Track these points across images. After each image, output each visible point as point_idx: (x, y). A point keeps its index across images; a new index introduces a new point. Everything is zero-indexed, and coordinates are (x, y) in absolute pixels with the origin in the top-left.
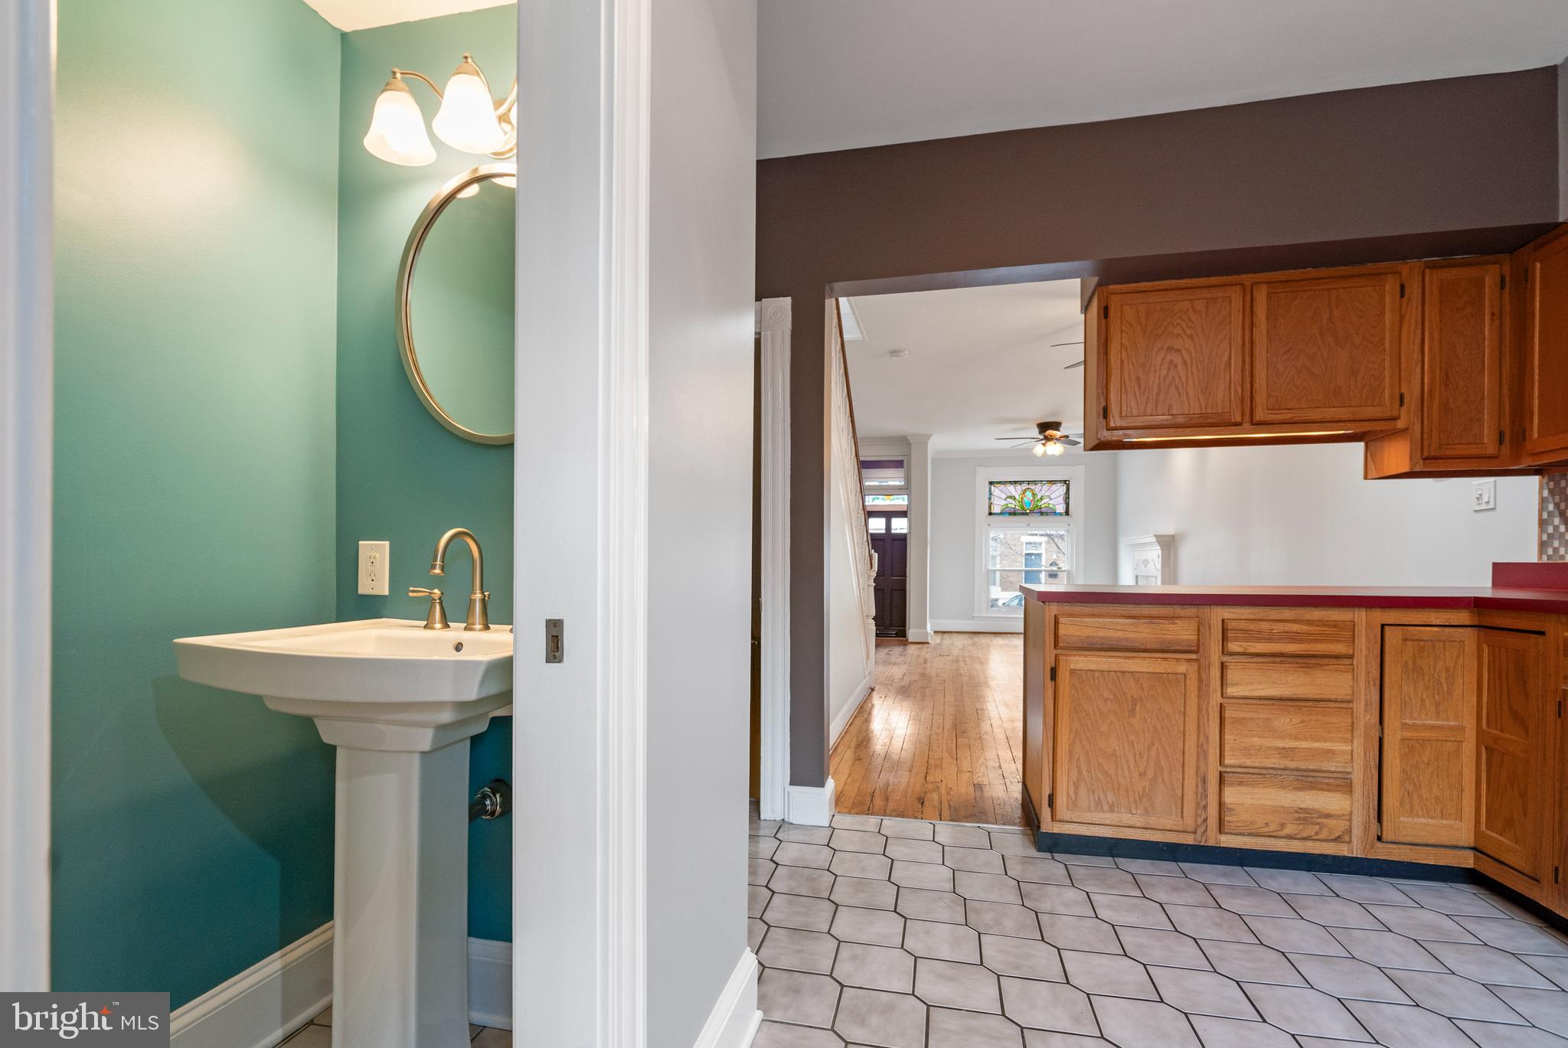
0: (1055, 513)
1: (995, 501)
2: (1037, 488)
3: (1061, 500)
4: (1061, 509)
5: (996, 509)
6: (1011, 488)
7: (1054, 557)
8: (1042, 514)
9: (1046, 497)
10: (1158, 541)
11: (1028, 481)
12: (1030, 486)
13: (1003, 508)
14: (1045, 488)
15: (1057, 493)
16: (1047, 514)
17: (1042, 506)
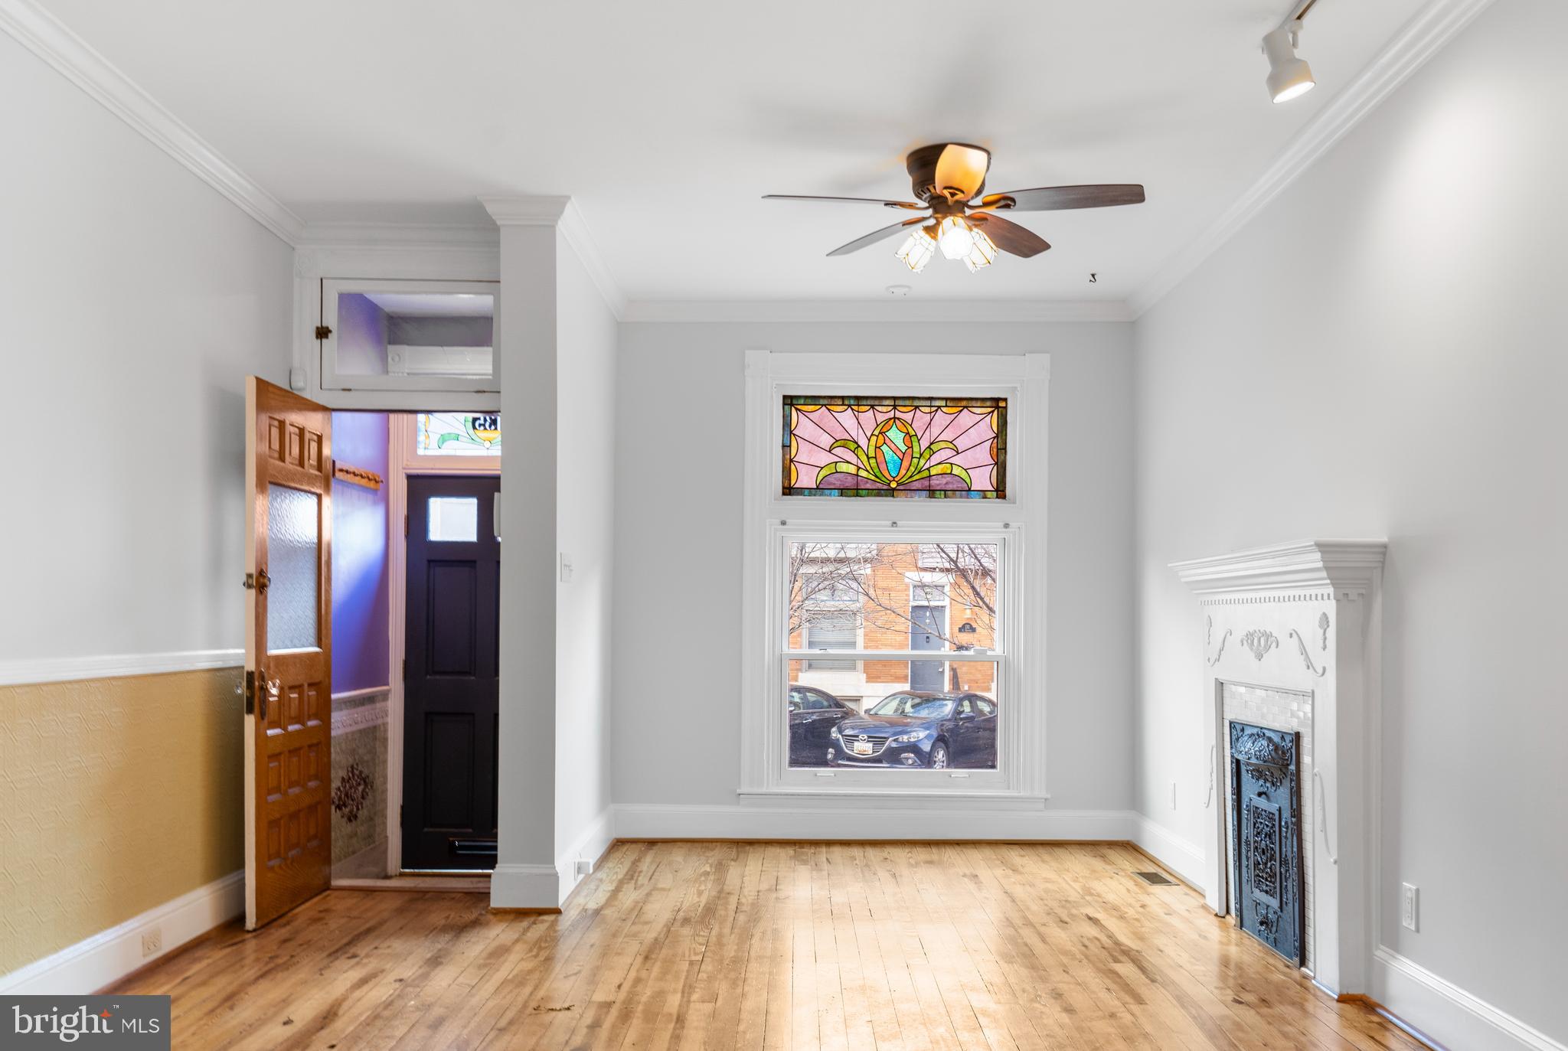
0: (967, 491)
1: (803, 454)
2: (921, 419)
3: (983, 455)
4: (982, 479)
5: (805, 478)
6: (847, 418)
7: (968, 614)
8: (932, 492)
9: (943, 445)
10: (1326, 568)
11: (895, 398)
12: (898, 414)
13: (823, 473)
14: (941, 419)
15: (974, 436)
16: (947, 493)
17: (933, 471)
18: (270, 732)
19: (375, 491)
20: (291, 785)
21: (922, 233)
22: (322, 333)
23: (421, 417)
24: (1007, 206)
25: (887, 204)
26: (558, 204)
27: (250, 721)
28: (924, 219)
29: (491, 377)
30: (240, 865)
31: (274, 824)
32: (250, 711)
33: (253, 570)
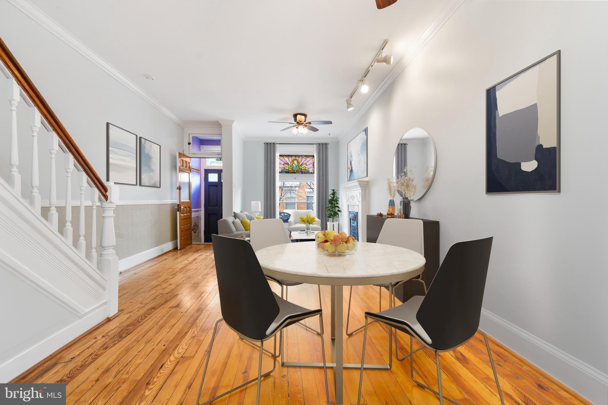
0: (308, 173)
2: (300, 159)
3: (311, 166)
4: (311, 170)
6: (286, 159)
8: (302, 173)
9: (304, 164)
10: (359, 185)
11: (295, 155)
12: (296, 158)
13: (282, 169)
14: (304, 159)
15: (309, 162)
16: (305, 173)
17: (302, 169)
18: (181, 215)
19: (198, 172)
20: (185, 225)
21: (296, 128)
22: (189, 144)
23: (207, 159)
24: (310, 124)
25: (289, 123)
26: (232, 122)
27: (178, 213)
28: (296, 125)
29: (220, 151)
30: (177, 239)
31: (182, 231)
32: (178, 211)
33: (178, 186)
